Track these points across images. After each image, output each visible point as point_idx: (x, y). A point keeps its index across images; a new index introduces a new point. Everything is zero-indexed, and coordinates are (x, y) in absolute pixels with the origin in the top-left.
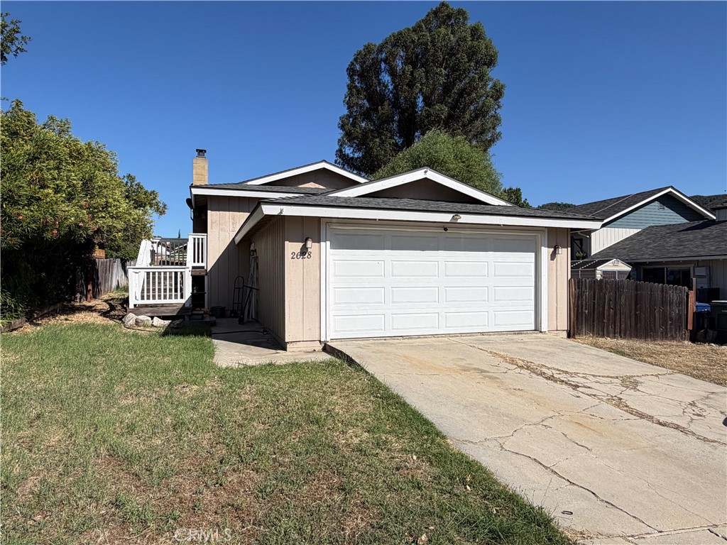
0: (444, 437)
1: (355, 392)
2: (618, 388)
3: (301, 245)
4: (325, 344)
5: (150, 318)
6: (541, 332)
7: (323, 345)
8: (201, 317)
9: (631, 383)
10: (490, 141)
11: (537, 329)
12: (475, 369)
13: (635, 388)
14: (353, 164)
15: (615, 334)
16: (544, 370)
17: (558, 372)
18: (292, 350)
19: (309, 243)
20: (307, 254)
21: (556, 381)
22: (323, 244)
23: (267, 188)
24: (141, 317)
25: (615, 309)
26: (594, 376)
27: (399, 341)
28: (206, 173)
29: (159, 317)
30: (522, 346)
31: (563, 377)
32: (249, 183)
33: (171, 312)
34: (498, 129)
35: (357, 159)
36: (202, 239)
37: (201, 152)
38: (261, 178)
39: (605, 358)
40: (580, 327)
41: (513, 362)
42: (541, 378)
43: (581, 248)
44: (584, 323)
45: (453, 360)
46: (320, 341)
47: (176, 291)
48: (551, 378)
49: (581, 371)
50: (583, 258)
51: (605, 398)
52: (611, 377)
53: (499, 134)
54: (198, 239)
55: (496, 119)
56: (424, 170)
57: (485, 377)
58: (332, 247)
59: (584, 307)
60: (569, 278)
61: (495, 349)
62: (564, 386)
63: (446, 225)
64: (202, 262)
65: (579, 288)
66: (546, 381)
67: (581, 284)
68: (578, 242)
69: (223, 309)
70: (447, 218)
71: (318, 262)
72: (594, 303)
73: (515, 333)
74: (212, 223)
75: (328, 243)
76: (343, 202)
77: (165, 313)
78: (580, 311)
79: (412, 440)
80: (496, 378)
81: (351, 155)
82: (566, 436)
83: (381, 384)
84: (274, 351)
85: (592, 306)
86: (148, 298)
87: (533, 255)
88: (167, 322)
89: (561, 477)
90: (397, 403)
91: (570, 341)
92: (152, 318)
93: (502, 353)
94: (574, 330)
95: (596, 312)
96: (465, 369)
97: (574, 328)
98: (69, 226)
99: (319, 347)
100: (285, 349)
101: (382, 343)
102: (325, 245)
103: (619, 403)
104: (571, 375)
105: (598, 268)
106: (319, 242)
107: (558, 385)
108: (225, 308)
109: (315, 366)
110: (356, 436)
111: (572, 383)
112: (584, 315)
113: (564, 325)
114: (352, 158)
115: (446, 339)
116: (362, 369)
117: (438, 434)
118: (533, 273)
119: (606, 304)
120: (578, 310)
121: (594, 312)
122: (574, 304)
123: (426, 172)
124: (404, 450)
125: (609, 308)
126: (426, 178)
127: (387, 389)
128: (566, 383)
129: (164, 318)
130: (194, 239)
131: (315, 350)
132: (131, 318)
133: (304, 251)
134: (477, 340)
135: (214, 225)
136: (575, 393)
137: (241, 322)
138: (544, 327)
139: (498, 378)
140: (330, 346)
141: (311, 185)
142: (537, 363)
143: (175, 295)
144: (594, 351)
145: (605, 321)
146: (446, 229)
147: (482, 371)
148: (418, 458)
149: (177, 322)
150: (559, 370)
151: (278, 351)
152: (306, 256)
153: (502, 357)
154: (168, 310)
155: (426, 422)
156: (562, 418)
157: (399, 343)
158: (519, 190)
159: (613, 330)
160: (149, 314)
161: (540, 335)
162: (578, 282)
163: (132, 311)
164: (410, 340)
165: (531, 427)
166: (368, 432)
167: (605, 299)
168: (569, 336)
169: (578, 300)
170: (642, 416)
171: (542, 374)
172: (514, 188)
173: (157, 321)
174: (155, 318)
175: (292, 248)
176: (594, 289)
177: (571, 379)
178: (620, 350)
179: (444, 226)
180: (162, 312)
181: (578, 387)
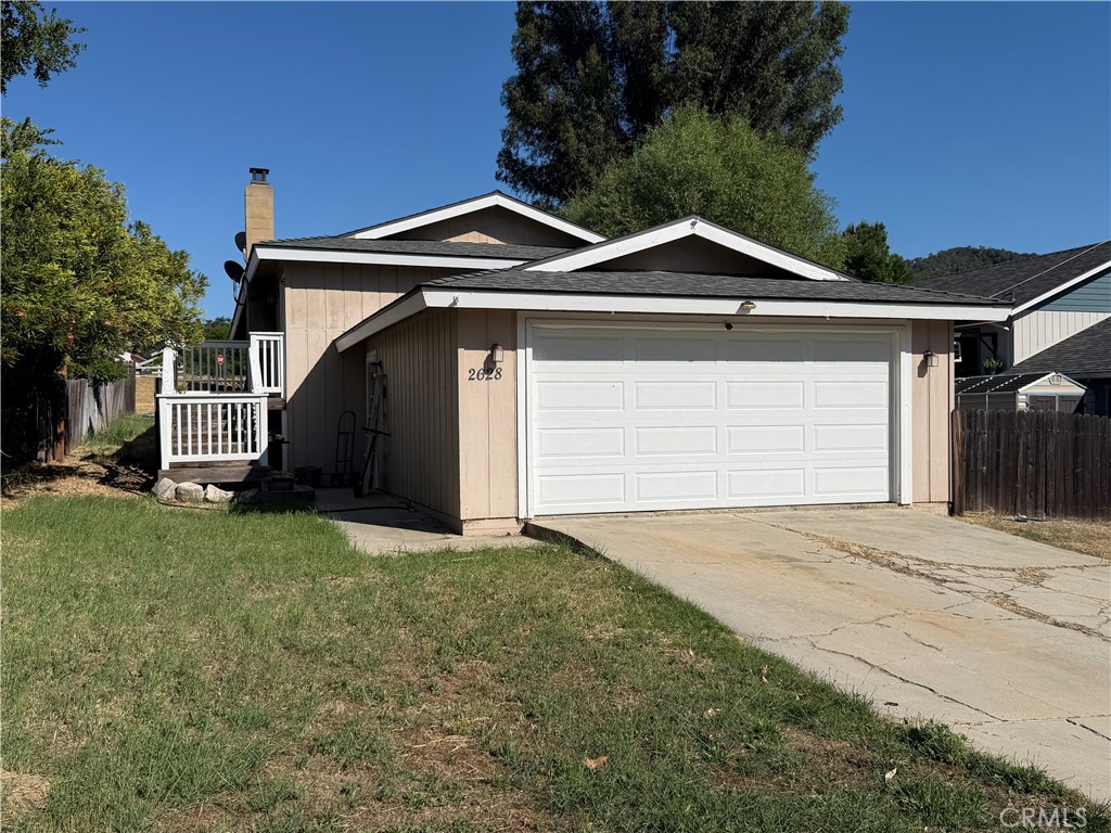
0: (730, 632)
1: (593, 585)
2: (1010, 583)
3: (484, 354)
4: (526, 524)
5: (201, 487)
6: (900, 505)
7: (523, 525)
8: (288, 484)
9: (1035, 577)
10: (820, 125)
11: (894, 500)
12: (779, 556)
13: (1038, 584)
14: (534, 181)
15: (1036, 508)
16: (894, 559)
17: (917, 562)
18: (472, 533)
19: (499, 354)
20: (495, 372)
21: (910, 575)
22: (521, 352)
23: (394, 244)
24: (185, 485)
25: (1036, 464)
26: (975, 567)
27: (649, 518)
28: (269, 213)
29: (215, 485)
30: (863, 526)
31: (924, 569)
32: (358, 236)
33: (236, 476)
34: (835, 101)
35: (541, 169)
36: (275, 342)
37: (259, 173)
38: (380, 225)
39: (1004, 544)
40: (972, 497)
41: (842, 547)
42: (888, 569)
43: (994, 352)
44: (979, 489)
45: (743, 544)
46: (517, 519)
47: (235, 439)
48: (906, 570)
49: (956, 560)
50: (999, 370)
51: (982, 596)
52: (1004, 570)
53: (838, 110)
54: (268, 342)
55: (833, 79)
56: (691, 221)
57: (796, 567)
58: (536, 357)
59: (980, 462)
60: (952, 407)
61: (815, 530)
62: (923, 580)
63: (729, 320)
64: (276, 385)
65: (970, 427)
66: (894, 573)
67: (973, 419)
68: (988, 340)
69: (317, 472)
70: (731, 307)
71: (514, 385)
72: (998, 454)
73: (852, 505)
74: (293, 311)
75: (530, 350)
76: (555, 283)
77: (226, 477)
78: (972, 467)
79: (687, 634)
80: (812, 568)
81: (530, 163)
82: (909, 636)
83: (632, 573)
84: (441, 536)
85: (994, 459)
86: (185, 452)
87: (884, 366)
88: (230, 494)
89: (891, 675)
90: (660, 596)
91: (954, 521)
92: (205, 486)
93: (825, 535)
94: (961, 502)
95: (1001, 468)
96: (762, 557)
97: (961, 498)
98: (88, 326)
99: (516, 528)
100: (459, 533)
101: (622, 522)
102: (524, 355)
103: (1003, 600)
104: (939, 566)
105: (1020, 390)
106: (514, 349)
107: (914, 579)
108: (320, 470)
109: (520, 554)
110: (608, 631)
111: (937, 577)
112: (979, 475)
113: (942, 492)
114: (532, 168)
115: (731, 515)
116: (598, 555)
117: (722, 628)
118: (886, 402)
119: (1021, 455)
120: (968, 467)
121: (998, 468)
122: (961, 455)
123: (693, 224)
124: (675, 645)
125: (1026, 461)
126: (694, 235)
127: (641, 579)
128: (928, 577)
129: (224, 486)
130: (261, 342)
131: (509, 534)
132: (166, 487)
133: (490, 367)
134: (785, 517)
135: (297, 316)
136: (939, 589)
137: (359, 494)
138: (906, 498)
139: (816, 569)
140: (536, 527)
141: (474, 237)
142: (883, 550)
143: (233, 447)
144: (991, 533)
145: (1019, 486)
146: (729, 326)
147: (790, 560)
148: (697, 654)
149: (249, 494)
150: (918, 559)
151: (448, 536)
152: (492, 376)
153: (825, 542)
154: (229, 472)
155: (704, 616)
156: (909, 616)
157: (651, 521)
158: (882, 227)
159: (1033, 502)
160: (198, 480)
161: (899, 510)
162: (969, 417)
163: (167, 475)
164: (668, 518)
165: (861, 626)
166: (623, 627)
167: (1018, 445)
168: (952, 512)
169: (969, 448)
170: (1031, 615)
171: (890, 565)
172: (871, 223)
173: (213, 493)
174: (210, 487)
175: (470, 360)
176: (999, 429)
177: (936, 572)
178: (1033, 532)
179: (727, 322)
180: (221, 476)
181: (946, 581)
